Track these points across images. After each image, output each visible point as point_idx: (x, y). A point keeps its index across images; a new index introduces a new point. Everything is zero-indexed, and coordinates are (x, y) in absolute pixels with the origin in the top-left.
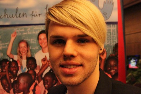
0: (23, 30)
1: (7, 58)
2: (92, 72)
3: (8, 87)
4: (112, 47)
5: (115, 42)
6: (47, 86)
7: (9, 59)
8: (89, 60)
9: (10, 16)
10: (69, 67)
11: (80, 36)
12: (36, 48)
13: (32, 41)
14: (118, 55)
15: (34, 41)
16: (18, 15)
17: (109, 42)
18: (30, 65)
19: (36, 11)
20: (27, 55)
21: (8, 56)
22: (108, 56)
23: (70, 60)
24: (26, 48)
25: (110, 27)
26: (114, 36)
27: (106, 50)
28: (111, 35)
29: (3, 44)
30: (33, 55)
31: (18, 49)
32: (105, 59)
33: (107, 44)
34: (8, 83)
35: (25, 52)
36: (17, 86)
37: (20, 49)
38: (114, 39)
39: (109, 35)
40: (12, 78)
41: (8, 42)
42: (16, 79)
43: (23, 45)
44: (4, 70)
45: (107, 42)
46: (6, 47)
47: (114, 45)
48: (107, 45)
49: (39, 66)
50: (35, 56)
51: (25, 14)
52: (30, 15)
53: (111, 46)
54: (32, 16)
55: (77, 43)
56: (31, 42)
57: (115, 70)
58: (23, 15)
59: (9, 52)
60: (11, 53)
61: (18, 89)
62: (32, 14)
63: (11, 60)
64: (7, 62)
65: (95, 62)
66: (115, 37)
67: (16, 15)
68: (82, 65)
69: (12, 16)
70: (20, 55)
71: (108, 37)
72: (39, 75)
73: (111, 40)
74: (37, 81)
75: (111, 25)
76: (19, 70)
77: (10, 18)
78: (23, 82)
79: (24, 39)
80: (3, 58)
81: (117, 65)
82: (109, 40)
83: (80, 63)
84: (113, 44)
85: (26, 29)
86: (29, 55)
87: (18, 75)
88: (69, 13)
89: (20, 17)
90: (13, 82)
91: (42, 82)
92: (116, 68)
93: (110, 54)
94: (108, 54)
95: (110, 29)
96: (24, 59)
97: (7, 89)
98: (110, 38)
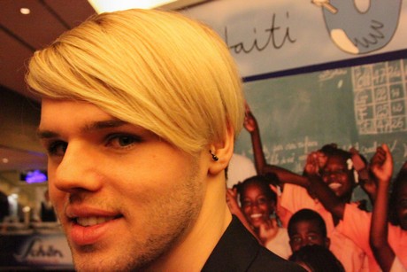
10: (85, 222)
17: (397, 119)
22: (398, 170)
25: (399, 68)
27: (391, 150)
28: (401, 95)
32: (390, 179)
33: (393, 129)
39: (395, 98)
45: (393, 123)
48: (391, 131)
71: (392, 104)
73: (403, 112)
75: (402, 62)
82: (397, 113)
93: (403, 163)
94: (397, 163)
95: (398, 75)
98: (399, 105)
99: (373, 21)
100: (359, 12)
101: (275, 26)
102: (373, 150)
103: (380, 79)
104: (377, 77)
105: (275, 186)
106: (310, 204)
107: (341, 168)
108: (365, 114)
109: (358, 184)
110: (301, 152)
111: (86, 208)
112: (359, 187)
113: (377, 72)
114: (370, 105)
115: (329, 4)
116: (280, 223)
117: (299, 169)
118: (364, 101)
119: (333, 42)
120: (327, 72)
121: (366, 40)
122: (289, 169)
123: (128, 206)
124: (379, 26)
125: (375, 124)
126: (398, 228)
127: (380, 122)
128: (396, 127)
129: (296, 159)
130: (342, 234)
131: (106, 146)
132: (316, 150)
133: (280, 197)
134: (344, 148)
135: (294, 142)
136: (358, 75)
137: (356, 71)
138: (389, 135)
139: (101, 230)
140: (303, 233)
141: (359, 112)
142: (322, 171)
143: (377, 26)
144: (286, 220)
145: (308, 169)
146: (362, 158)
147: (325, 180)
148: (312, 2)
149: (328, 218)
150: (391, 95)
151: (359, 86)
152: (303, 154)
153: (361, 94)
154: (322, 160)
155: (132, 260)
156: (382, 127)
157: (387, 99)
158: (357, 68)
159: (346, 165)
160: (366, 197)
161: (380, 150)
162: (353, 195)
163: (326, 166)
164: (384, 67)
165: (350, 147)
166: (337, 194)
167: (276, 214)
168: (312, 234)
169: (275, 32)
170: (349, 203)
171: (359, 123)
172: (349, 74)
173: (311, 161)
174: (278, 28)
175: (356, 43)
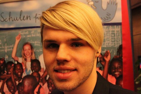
0: (27, 33)
1: (12, 60)
2: (88, 77)
3: (13, 89)
4: (117, 49)
5: (119, 43)
6: (51, 88)
7: (14, 62)
8: (83, 64)
9: (14, 19)
10: (63, 72)
11: (73, 40)
12: (40, 50)
13: (36, 43)
14: (122, 56)
15: (38, 44)
16: (22, 18)
17: (113, 43)
18: (34, 68)
19: (39, 14)
20: (31, 58)
21: (13, 58)
22: (112, 58)
23: (64, 64)
24: (30, 50)
25: (114, 28)
26: (118, 37)
27: (110, 52)
28: (115, 36)
29: (8, 47)
30: (37, 57)
31: (23, 52)
32: (109, 61)
34: (13, 85)
35: (29, 55)
36: (22, 88)
37: (25, 51)
38: (118, 40)
39: (113, 37)
40: (17, 81)
41: (13, 45)
42: (21, 81)
43: (27, 47)
44: (9, 73)
45: (111, 44)
46: (11, 49)
47: (118, 47)
48: (111, 47)
49: (43, 68)
50: (39, 59)
51: (29, 16)
52: (34, 18)
53: (115, 48)
54: (36, 18)
55: (71, 47)
56: (35, 45)
57: (120, 72)
58: (27, 18)
59: (13, 55)
60: (16, 56)
61: (22, 92)
62: (36, 17)
63: (16, 63)
64: (12, 64)
65: (90, 66)
66: (119, 39)
67: (20, 17)
68: (76, 70)
69: (17, 19)
70: (25, 57)
71: (112, 39)
72: (43, 77)
73: (115, 41)
74: (41, 84)
75: (115, 26)
76: (24, 73)
77: (14, 21)
78: (28, 84)
79: (29, 42)
80: (8, 60)
81: (121, 67)
82: (113, 41)
83: (74, 68)
84: (117, 45)
85: (30, 32)
86: (34, 57)
87: (23, 77)
88: (62, 16)
89: (24, 20)
90: (18, 84)
91: (46, 85)
92: (120, 70)
93: (114, 56)
94: (112, 56)
95: (114, 30)
96: (29, 62)
97: (12, 91)
98: (114, 39)
99: (107, 13)
100: (103, 9)
102: (105, 52)
103: (108, 30)
104: (107, 30)
109: (99, 62)
111: (66, 67)
112: (99, 63)
113: (107, 28)
114: (104, 38)
115: (94, 5)
121: (105, 18)
124: (109, 14)
125: (106, 44)
126: (111, 76)
127: (107, 44)
128: (112, 45)
138: (110, 48)
143: (109, 15)
148: (88, 4)
150: (111, 36)
156: (108, 45)
157: (110, 37)
160: (102, 66)
161: (107, 52)
164: (110, 27)
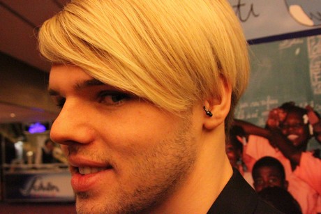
101: (241, 3)
105: (241, 137)
106: (271, 152)
107: (298, 122)
108: (319, 77)
109: (312, 136)
110: (264, 108)
116: (245, 168)
117: (261, 123)
118: (318, 66)
119: (291, 16)
120: (286, 42)
121: (319, 14)
122: (254, 123)
123: (115, 158)
129: (259, 115)
130: (299, 177)
131: (100, 102)
132: (276, 107)
133: (246, 146)
134: (301, 105)
135: (258, 101)
136: (313, 43)
137: (311, 41)
139: (92, 179)
140: (265, 177)
141: (313, 75)
142: (281, 125)
144: (251, 165)
145: (270, 123)
146: (317, 114)
147: (284, 132)
149: (286, 164)
151: (314, 53)
152: (265, 110)
153: (316, 60)
154: (282, 115)
155: (120, 208)
158: (312, 38)
159: (303, 120)
160: (320, 147)
162: (309, 145)
163: (285, 120)
165: (306, 104)
166: (295, 144)
167: (242, 161)
168: (272, 177)
169: (242, 8)
170: (305, 151)
171: (314, 84)
172: (305, 43)
173: (272, 116)
174: (244, 5)
175: (311, 16)
